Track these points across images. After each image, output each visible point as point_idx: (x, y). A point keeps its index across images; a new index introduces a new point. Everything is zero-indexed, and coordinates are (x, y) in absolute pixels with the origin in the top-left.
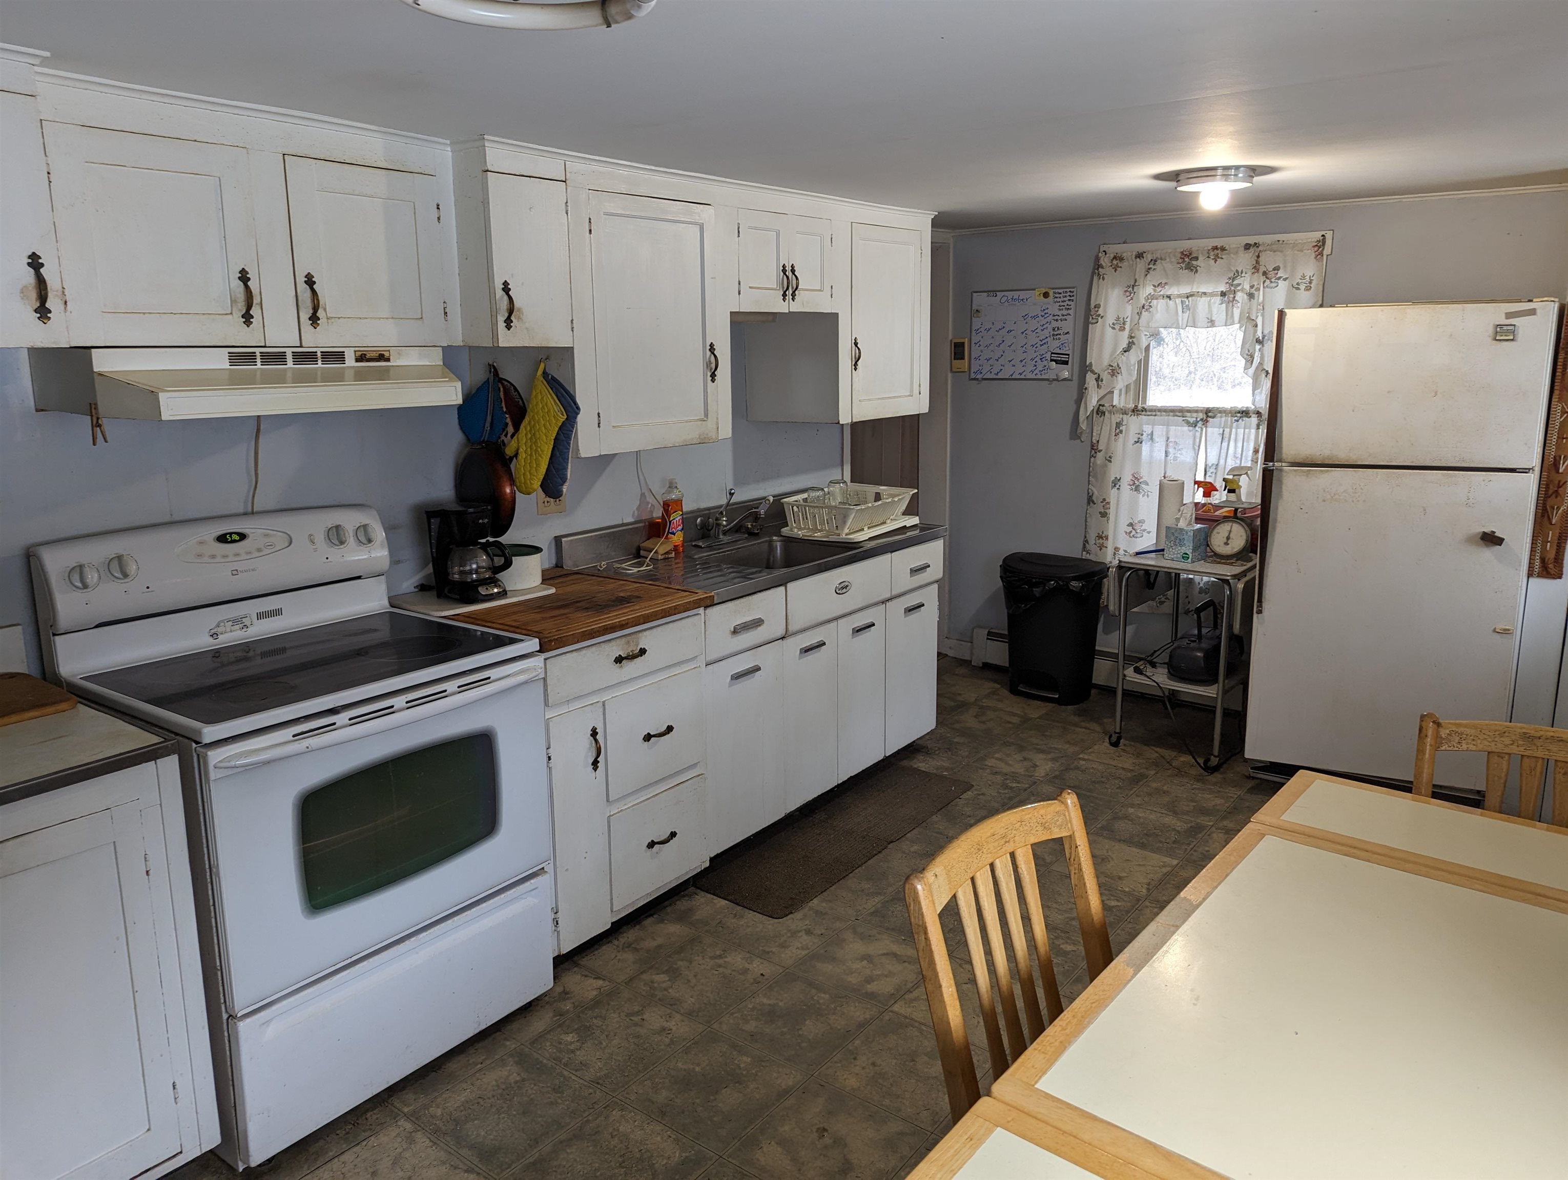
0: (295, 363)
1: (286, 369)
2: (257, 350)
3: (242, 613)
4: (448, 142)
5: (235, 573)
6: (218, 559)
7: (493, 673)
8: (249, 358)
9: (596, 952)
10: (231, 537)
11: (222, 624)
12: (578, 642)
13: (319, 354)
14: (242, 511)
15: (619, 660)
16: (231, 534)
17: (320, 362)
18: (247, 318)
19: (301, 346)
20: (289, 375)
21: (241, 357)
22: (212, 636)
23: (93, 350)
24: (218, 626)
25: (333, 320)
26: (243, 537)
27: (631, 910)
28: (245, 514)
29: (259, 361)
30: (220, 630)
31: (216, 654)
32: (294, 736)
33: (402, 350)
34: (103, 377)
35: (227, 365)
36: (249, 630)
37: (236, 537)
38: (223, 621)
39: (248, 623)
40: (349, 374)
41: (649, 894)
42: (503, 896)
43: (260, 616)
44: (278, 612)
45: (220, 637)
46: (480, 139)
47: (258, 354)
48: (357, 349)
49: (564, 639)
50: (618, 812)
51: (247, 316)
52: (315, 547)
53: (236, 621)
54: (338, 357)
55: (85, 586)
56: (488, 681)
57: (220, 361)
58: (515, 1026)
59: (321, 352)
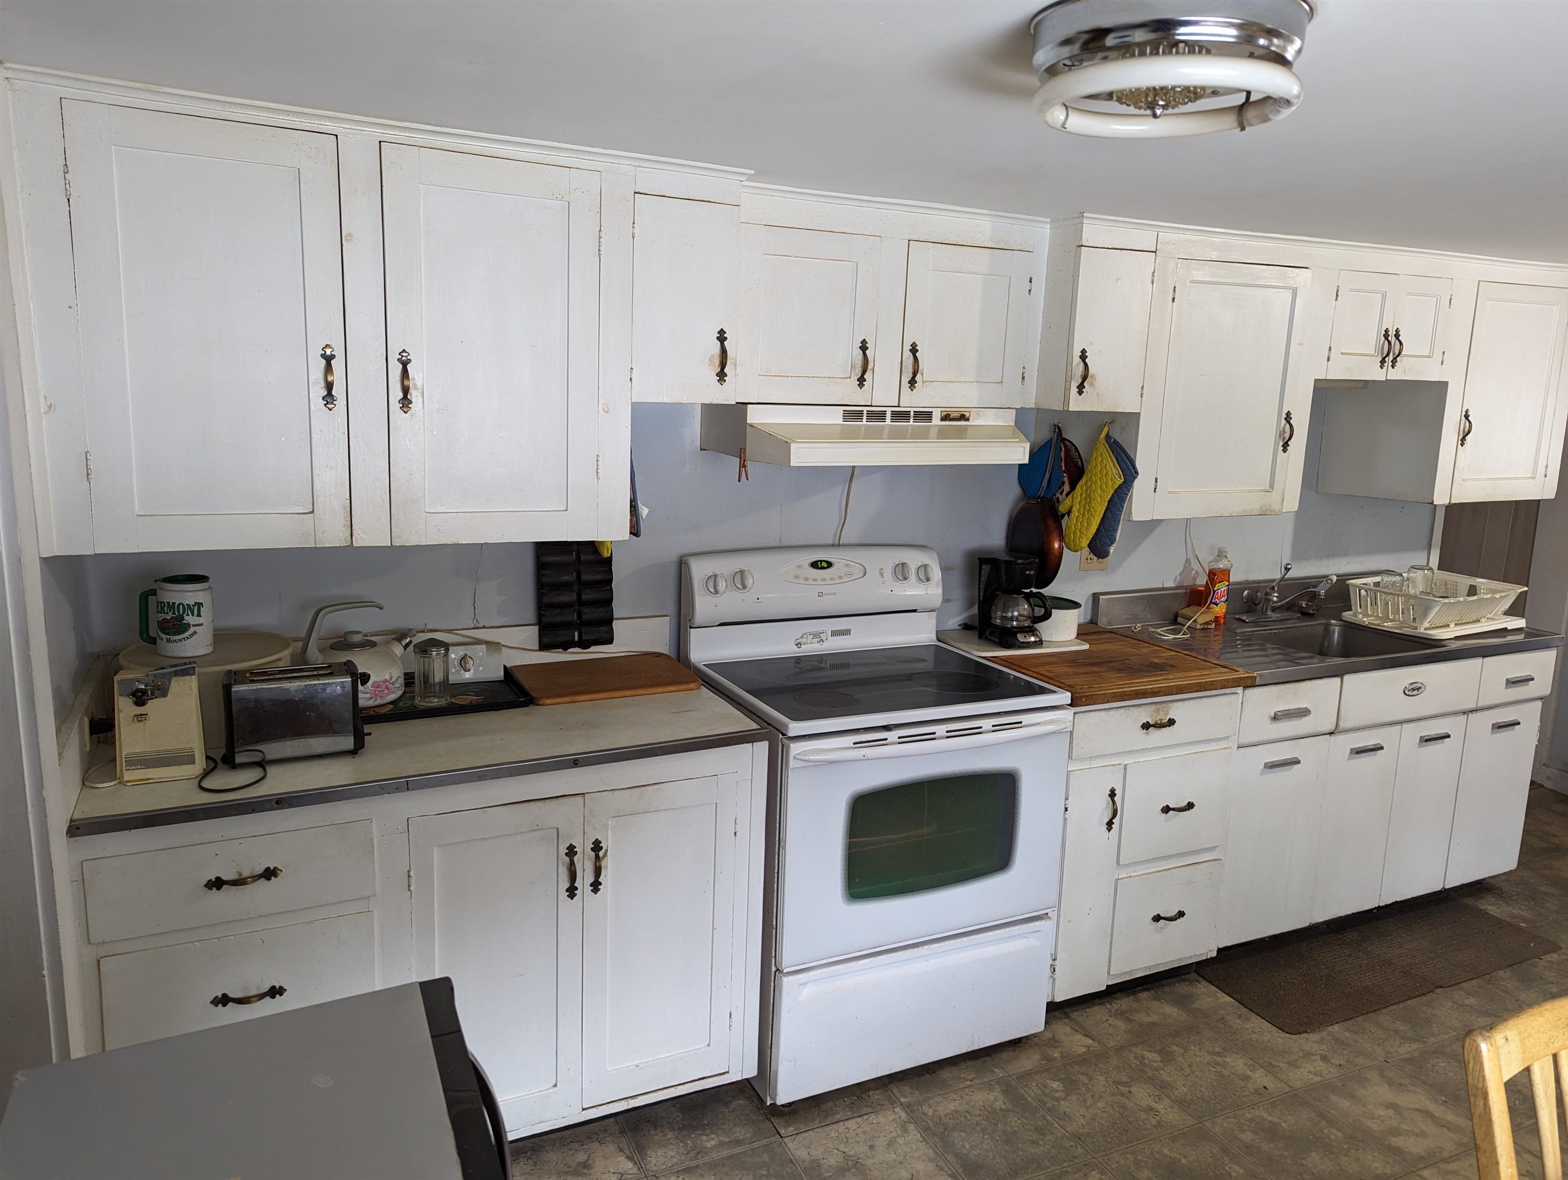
0: (892, 420)
1: (884, 426)
2: (865, 409)
3: (820, 629)
4: (1049, 220)
5: (820, 594)
6: (810, 582)
7: (1025, 719)
8: (858, 415)
9: (1087, 1010)
10: (821, 564)
11: (805, 636)
12: (1108, 702)
13: (912, 414)
14: (831, 543)
15: (1146, 726)
16: (821, 561)
17: (911, 420)
18: (861, 381)
19: (899, 406)
20: (886, 431)
21: (853, 415)
22: (797, 645)
23: (749, 406)
24: (802, 637)
25: (927, 383)
26: (830, 565)
27: (1127, 978)
28: (833, 545)
29: (865, 418)
30: (804, 640)
31: (798, 660)
32: (855, 744)
33: (980, 411)
34: (753, 428)
35: (840, 421)
36: (825, 644)
37: (825, 565)
38: (806, 634)
39: (824, 638)
40: (934, 432)
41: (1149, 968)
42: (1008, 929)
43: (835, 633)
44: (847, 632)
45: (803, 646)
46: (1079, 217)
47: (865, 412)
48: (943, 409)
49: (1095, 697)
50: (1127, 878)
51: (860, 380)
52: (883, 580)
53: (816, 635)
54: (926, 416)
55: (716, 592)
56: (1020, 725)
57: (835, 417)
58: (1005, 1056)
59: (914, 412)
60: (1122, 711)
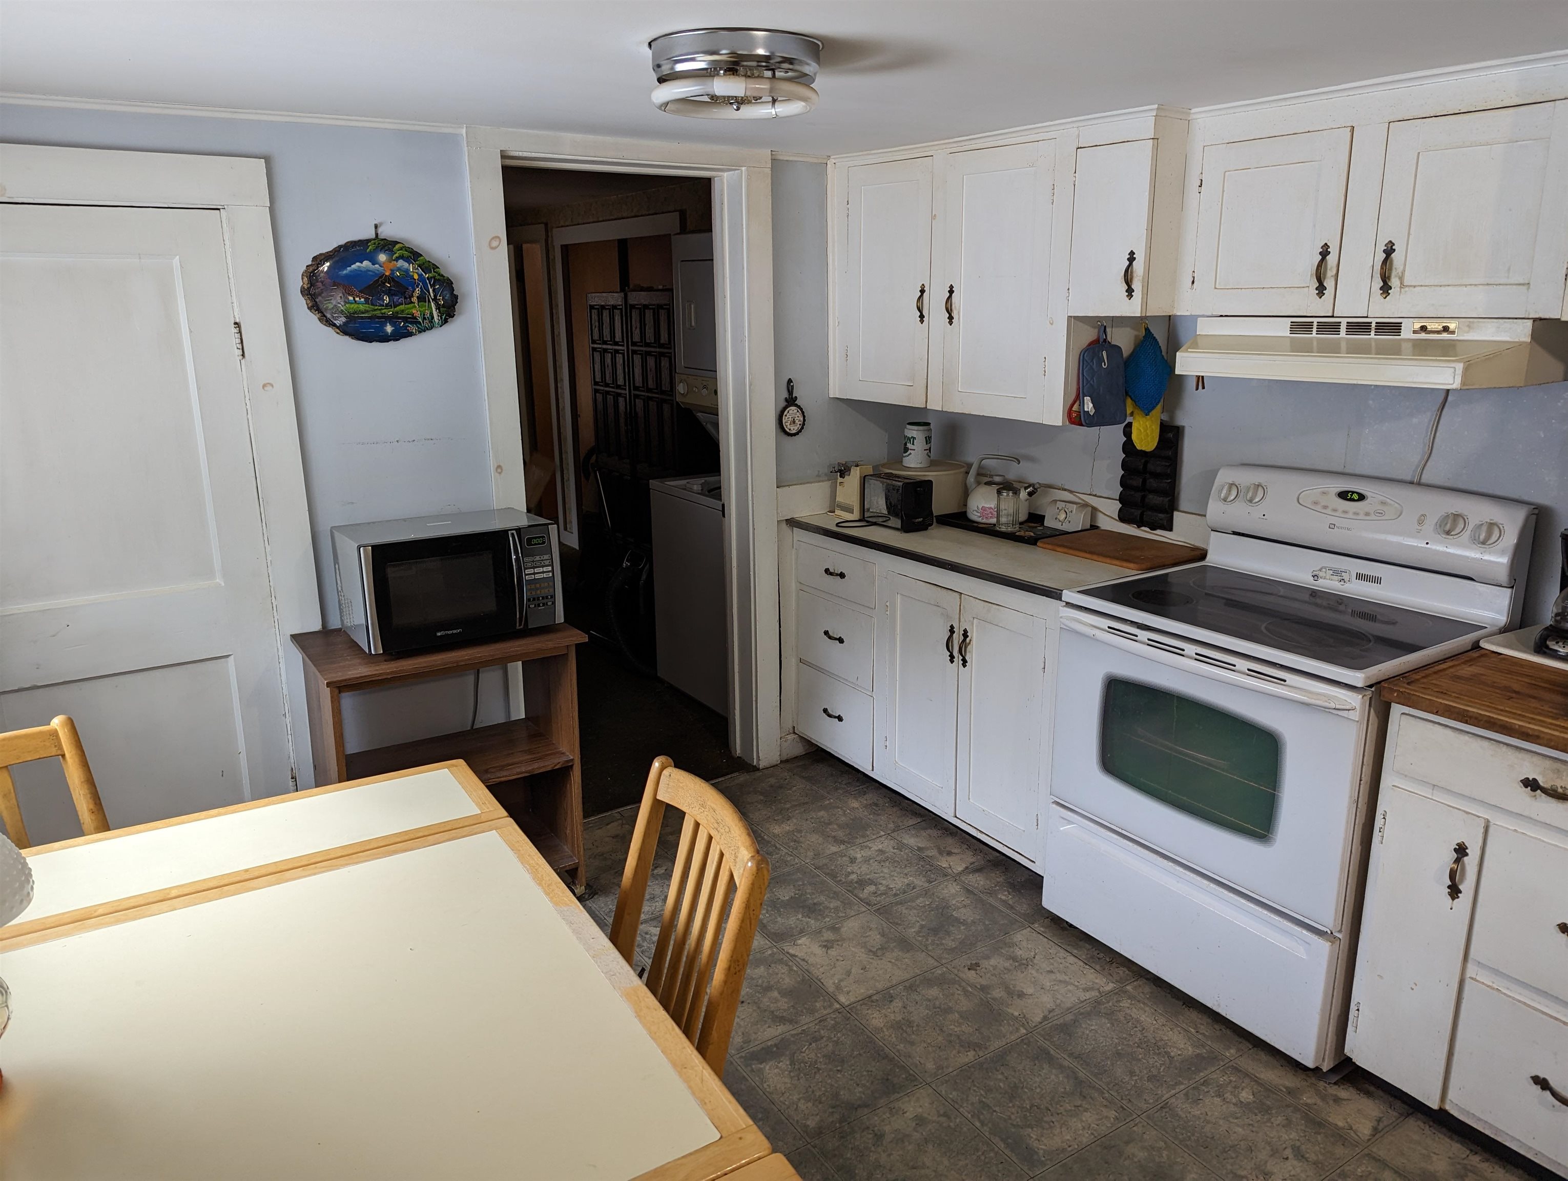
2: (1315, 320)
3: (1343, 568)
5: (1332, 526)
6: (1328, 511)
7: (1290, 678)
8: (1307, 327)
10: (1352, 495)
11: (1324, 570)
12: (1437, 713)
13: (1373, 325)
15: (1531, 784)
16: (1353, 492)
17: (1373, 333)
18: (1321, 290)
19: (1360, 317)
20: (1343, 346)
21: (1301, 326)
22: (1313, 576)
23: (1199, 318)
24: (1320, 570)
25: (1407, 289)
26: (1362, 497)
29: (1315, 330)
30: (1321, 574)
31: (1314, 593)
32: (1109, 627)
33: (1473, 322)
35: (1287, 334)
36: (1347, 585)
37: (1355, 497)
38: (1325, 568)
39: (1347, 579)
40: (1406, 347)
43: (1360, 577)
44: (1377, 580)
45: (1320, 580)
47: (1315, 324)
48: (1417, 320)
50: (1488, 986)
51: (1320, 288)
53: (1336, 572)
54: (1395, 328)
55: (1226, 500)
56: (1282, 682)
57: (1282, 329)
59: (1376, 323)
60: (1486, 744)
